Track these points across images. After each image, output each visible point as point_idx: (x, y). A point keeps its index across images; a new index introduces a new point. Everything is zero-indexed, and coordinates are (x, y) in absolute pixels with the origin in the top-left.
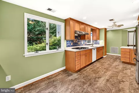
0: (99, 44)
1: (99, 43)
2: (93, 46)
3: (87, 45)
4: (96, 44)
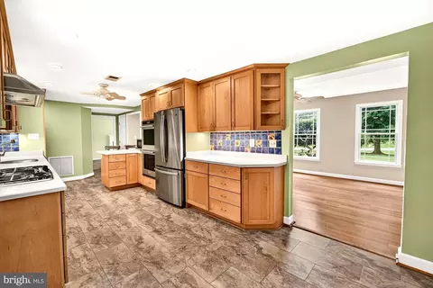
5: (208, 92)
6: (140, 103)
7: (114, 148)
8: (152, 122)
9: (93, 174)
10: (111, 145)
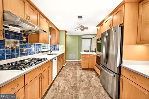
0: (58, 50)
1: (58, 48)
2: (52, 53)
3: (43, 52)
4: (55, 50)
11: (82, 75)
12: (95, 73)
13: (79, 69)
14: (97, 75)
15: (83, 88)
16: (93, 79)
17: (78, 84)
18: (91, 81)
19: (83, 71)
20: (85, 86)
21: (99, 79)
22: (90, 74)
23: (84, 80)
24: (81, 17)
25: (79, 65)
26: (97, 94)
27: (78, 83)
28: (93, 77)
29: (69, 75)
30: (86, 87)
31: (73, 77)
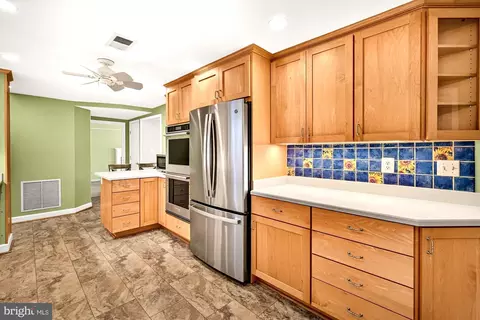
5: (294, 73)
6: (164, 101)
7: (122, 167)
8: (185, 127)
9: (90, 205)
10: (118, 163)
11: (123, 258)
12: (165, 238)
13: (97, 240)
14: (176, 238)
15: (149, 297)
16: (166, 256)
17: (123, 295)
18: (163, 264)
19: (118, 243)
20: (152, 287)
21: (185, 250)
22: (151, 243)
23: (137, 270)
24: (128, 42)
25: (89, 229)
26: (199, 291)
27: (120, 290)
28: (164, 251)
29: (57, 280)
30: (158, 291)
31: (84, 280)
